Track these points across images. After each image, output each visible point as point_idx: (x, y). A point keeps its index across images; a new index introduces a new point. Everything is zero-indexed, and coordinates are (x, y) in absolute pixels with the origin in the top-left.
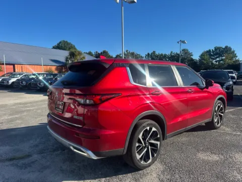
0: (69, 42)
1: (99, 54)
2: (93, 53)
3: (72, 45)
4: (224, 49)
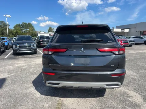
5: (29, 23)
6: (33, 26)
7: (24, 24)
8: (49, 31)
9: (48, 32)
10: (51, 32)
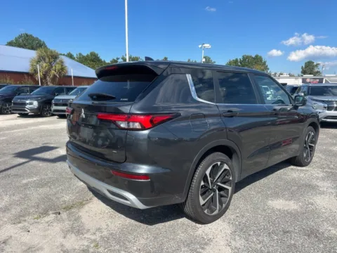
0: (35, 36)
1: (84, 57)
2: (75, 56)
3: (40, 41)
4: (254, 59)
5: (257, 56)
6: (265, 62)
7: (245, 58)
8: (304, 72)
9: (300, 74)
10: (310, 74)
